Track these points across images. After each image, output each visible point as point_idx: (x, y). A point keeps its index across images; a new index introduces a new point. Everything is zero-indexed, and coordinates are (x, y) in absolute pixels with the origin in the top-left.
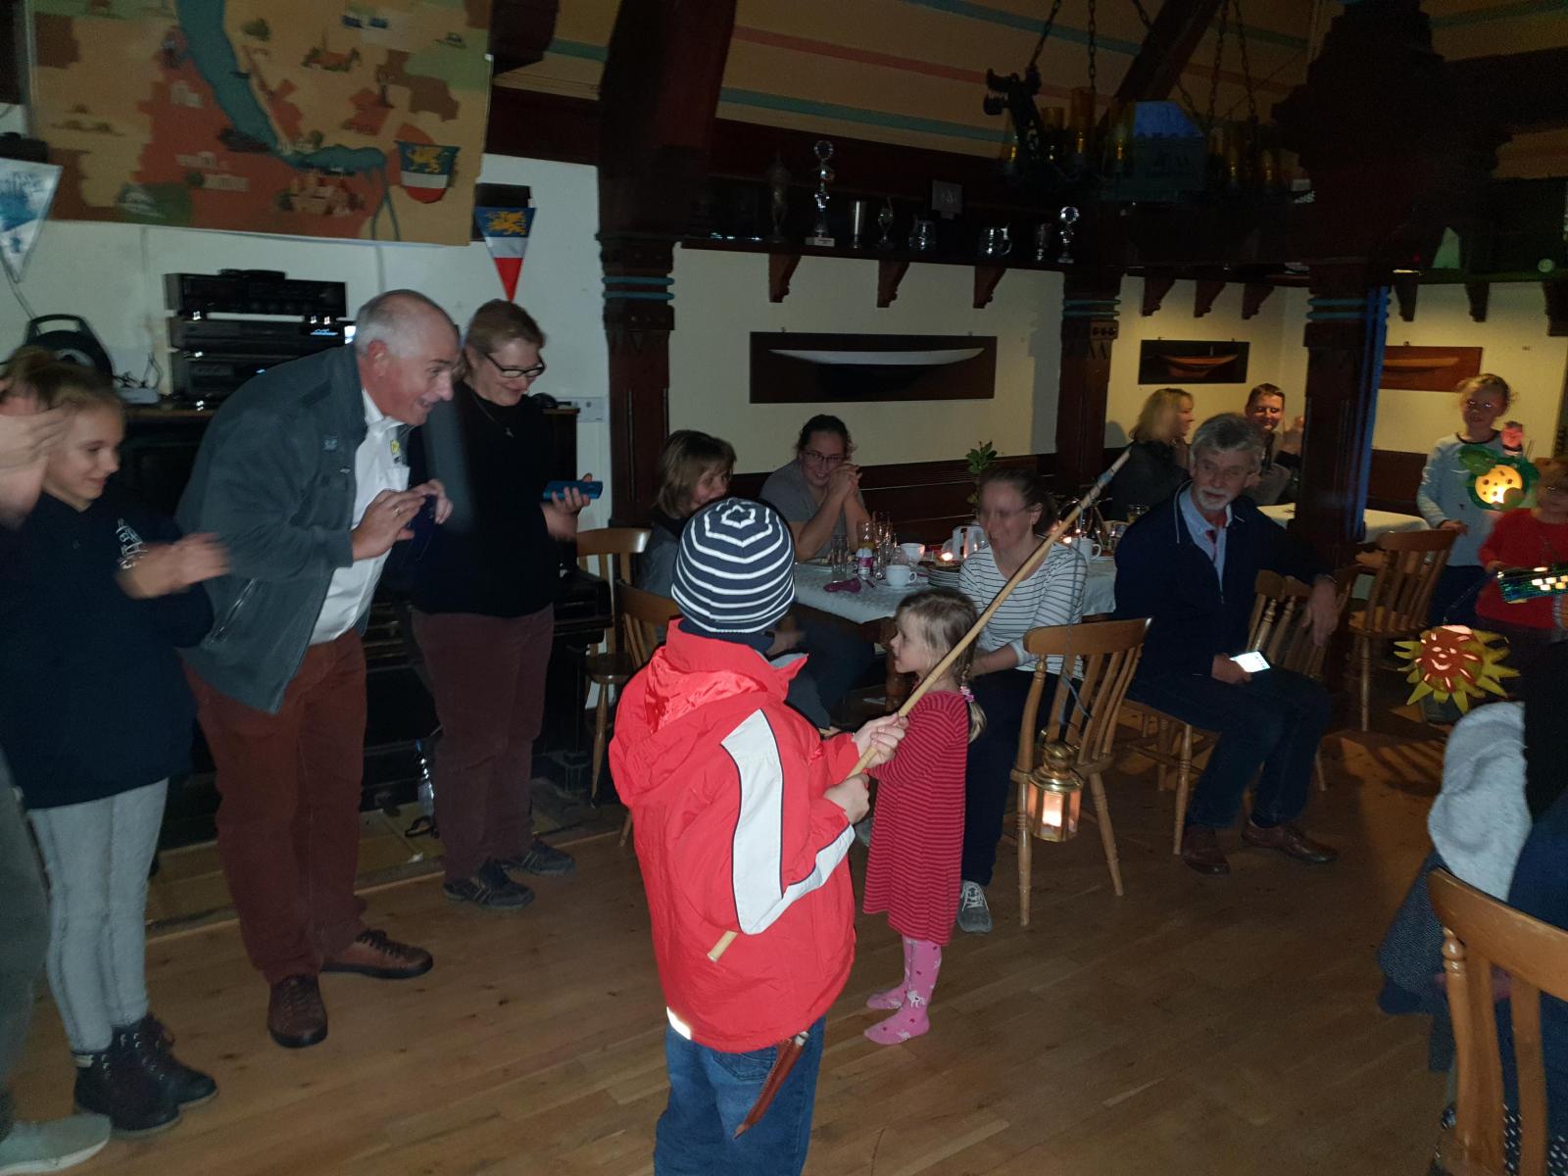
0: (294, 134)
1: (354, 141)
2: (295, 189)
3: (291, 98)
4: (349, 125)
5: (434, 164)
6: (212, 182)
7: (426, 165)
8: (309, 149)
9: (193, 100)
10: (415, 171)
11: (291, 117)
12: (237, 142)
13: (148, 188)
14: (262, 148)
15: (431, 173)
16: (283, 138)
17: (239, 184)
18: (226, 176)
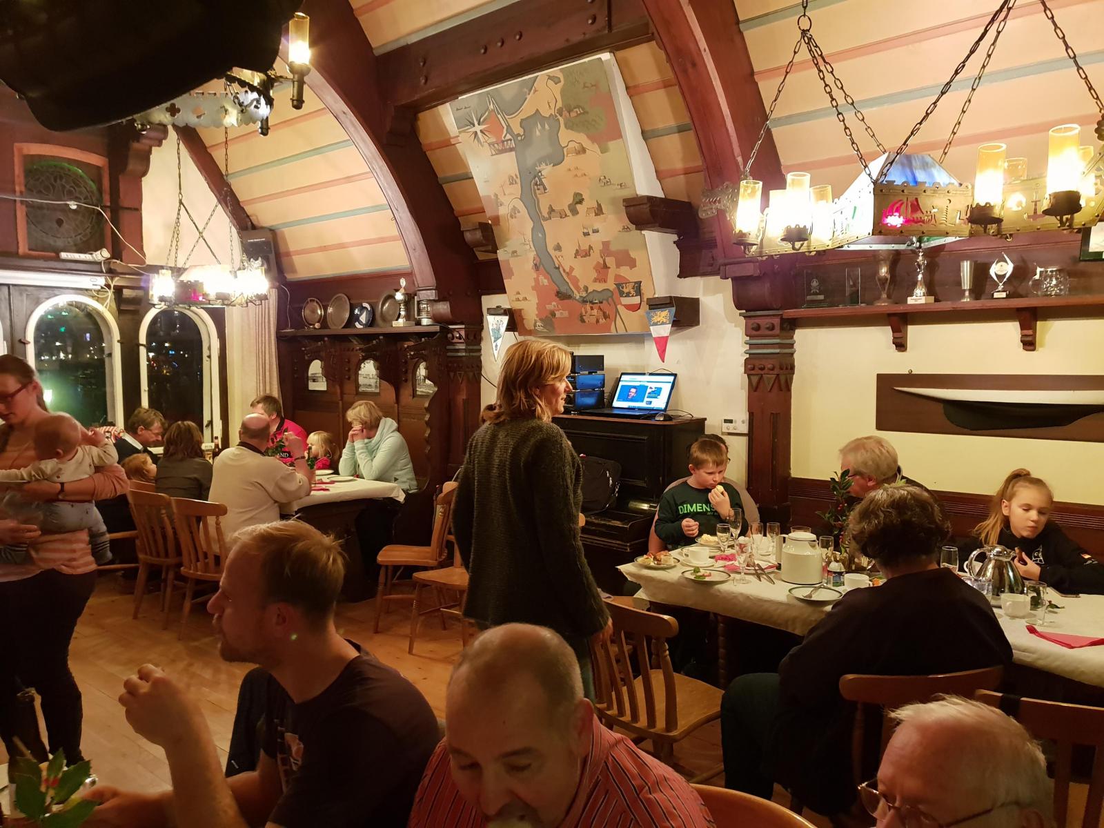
0: (578, 288)
1: (599, 287)
2: (584, 313)
3: (574, 274)
4: (595, 280)
5: (633, 292)
6: (558, 314)
7: (629, 293)
8: (584, 294)
9: (546, 282)
10: (626, 296)
11: (576, 281)
12: (563, 296)
13: (541, 320)
14: (569, 297)
15: (633, 296)
16: (575, 292)
17: (566, 314)
18: (561, 311)
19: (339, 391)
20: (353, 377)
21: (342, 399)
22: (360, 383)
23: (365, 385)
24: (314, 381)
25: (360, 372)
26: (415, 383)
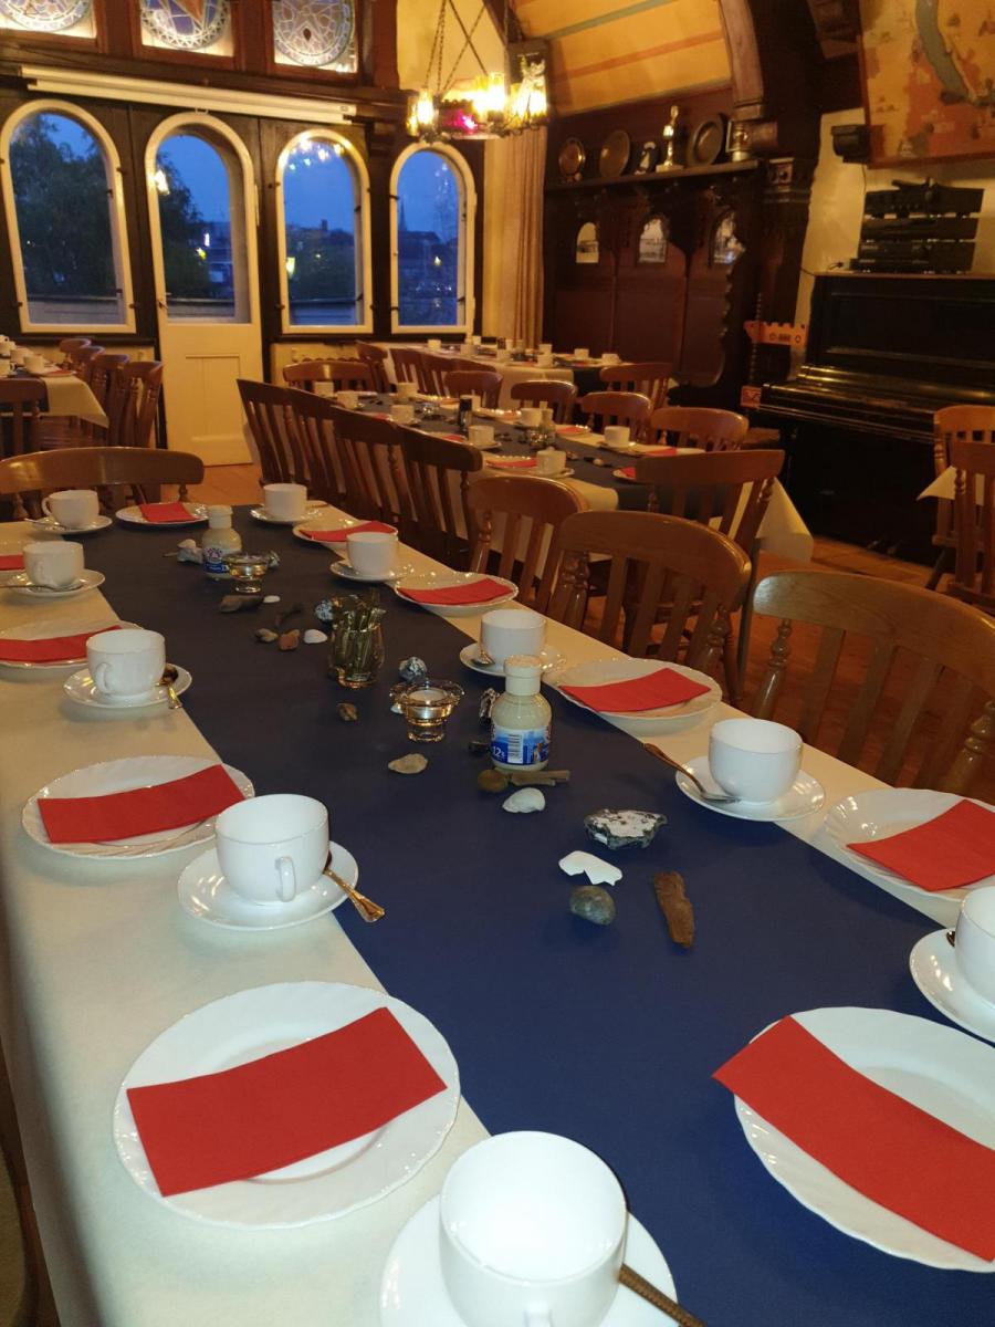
0: (977, 84)
2: (980, 124)
3: (973, 61)
6: (937, 128)
8: (985, 93)
9: (927, 78)
11: (974, 72)
12: (950, 98)
14: (961, 99)
16: (972, 90)
17: (950, 127)
18: (943, 123)
19: (613, 264)
20: (633, 244)
21: (616, 275)
22: (641, 251)
23: (648, 254)
24: (584, 251)
25: (643, 237)
26: (713, 247)
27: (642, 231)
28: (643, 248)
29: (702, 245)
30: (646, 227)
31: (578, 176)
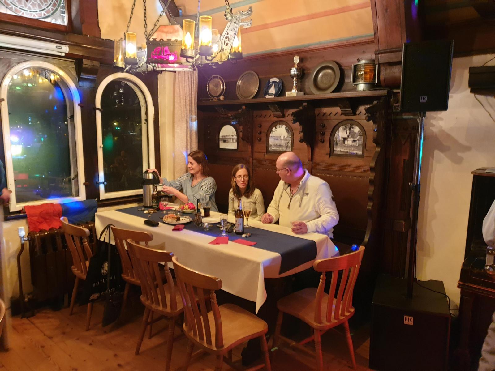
19: (250, 150)
20: (264, 139)
21: (252, 157)
22: (270, 143)
23: (276, 146)
24: (225, 141)
25: (271, 135)
26: (333, 143)
27: (271, 131)
28: (272, 141)
29: (323, 142)
30: (274, 129)
31: (222, 98)
